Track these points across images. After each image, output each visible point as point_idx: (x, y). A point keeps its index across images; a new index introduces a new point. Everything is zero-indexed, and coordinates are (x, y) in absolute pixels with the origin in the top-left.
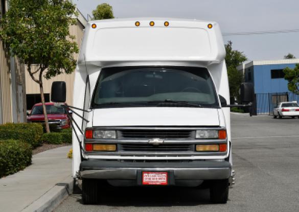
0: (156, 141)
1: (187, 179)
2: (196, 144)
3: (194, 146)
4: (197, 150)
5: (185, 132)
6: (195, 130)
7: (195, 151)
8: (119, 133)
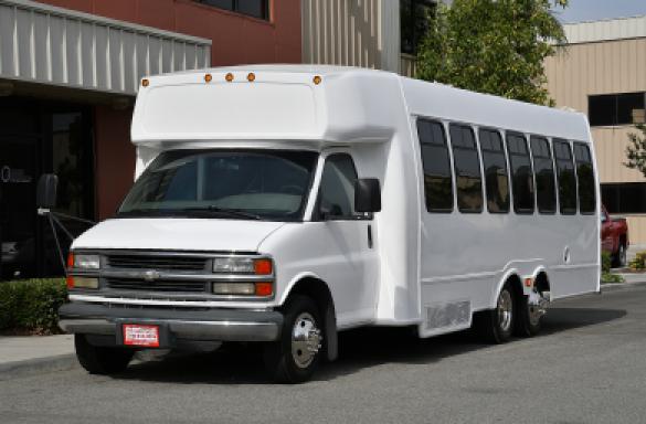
0: (150, 274)
1: (192, 340)
2: (213, 282)
3: (209, 284)
4: (216, 290)
5: (197, 261)
6: (213, 259)
7: (213, 292)
8: (105, 260)
